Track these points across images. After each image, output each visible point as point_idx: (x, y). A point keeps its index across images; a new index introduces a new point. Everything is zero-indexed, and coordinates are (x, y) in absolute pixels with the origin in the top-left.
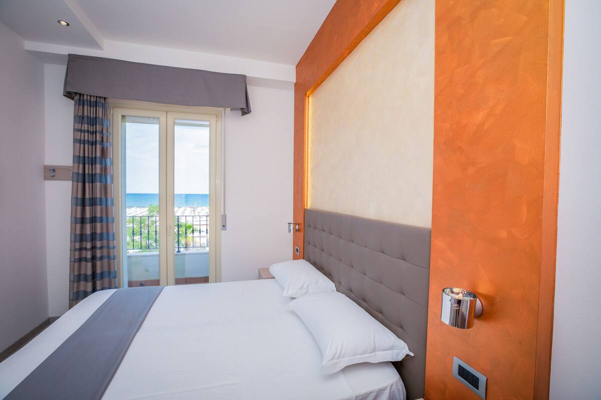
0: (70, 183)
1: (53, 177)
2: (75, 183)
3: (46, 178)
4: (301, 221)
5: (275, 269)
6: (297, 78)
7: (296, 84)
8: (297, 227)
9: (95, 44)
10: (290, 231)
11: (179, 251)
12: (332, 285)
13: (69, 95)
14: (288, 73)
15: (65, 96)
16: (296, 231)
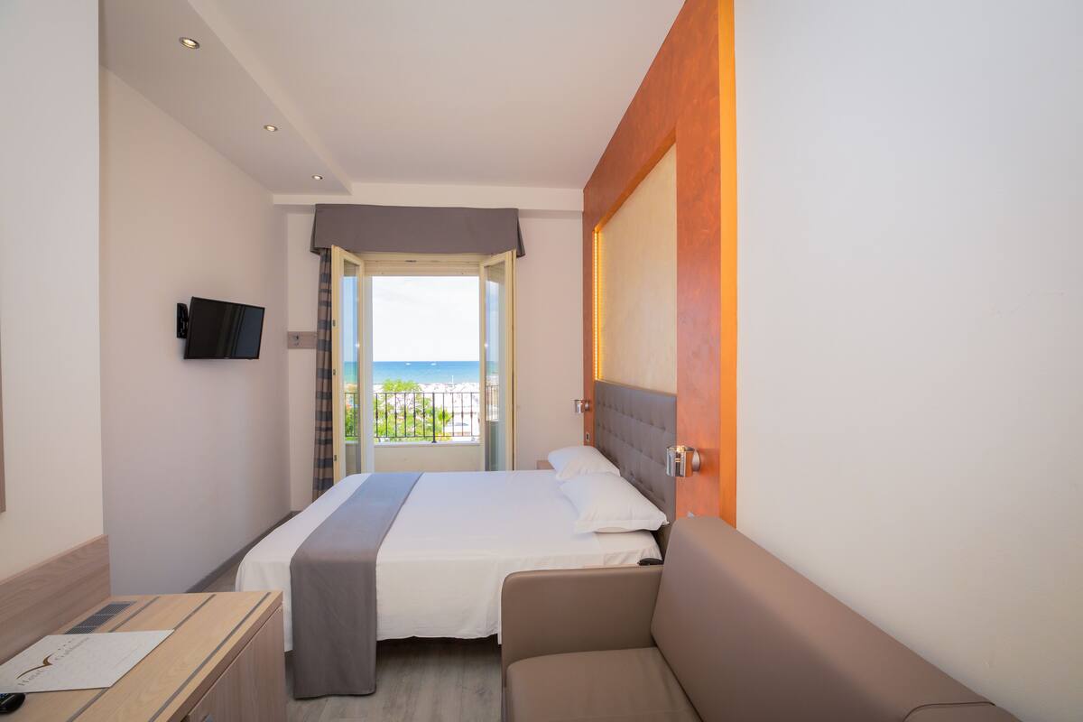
0: (314, 351)
1: (297, 346)
2: (321, 352)
3: (290, 347)
4: (590, 398)
5: (553, 458)
6: (585, 206)
7: (584, 213)
8: (587, 405)
9: (343, 190)
10: (576, 411)
11: (434, 441)
12: (616, 471)
13: (316, 250)
14: (573, 199)
15: (313, 252)
16: (585, 410)
